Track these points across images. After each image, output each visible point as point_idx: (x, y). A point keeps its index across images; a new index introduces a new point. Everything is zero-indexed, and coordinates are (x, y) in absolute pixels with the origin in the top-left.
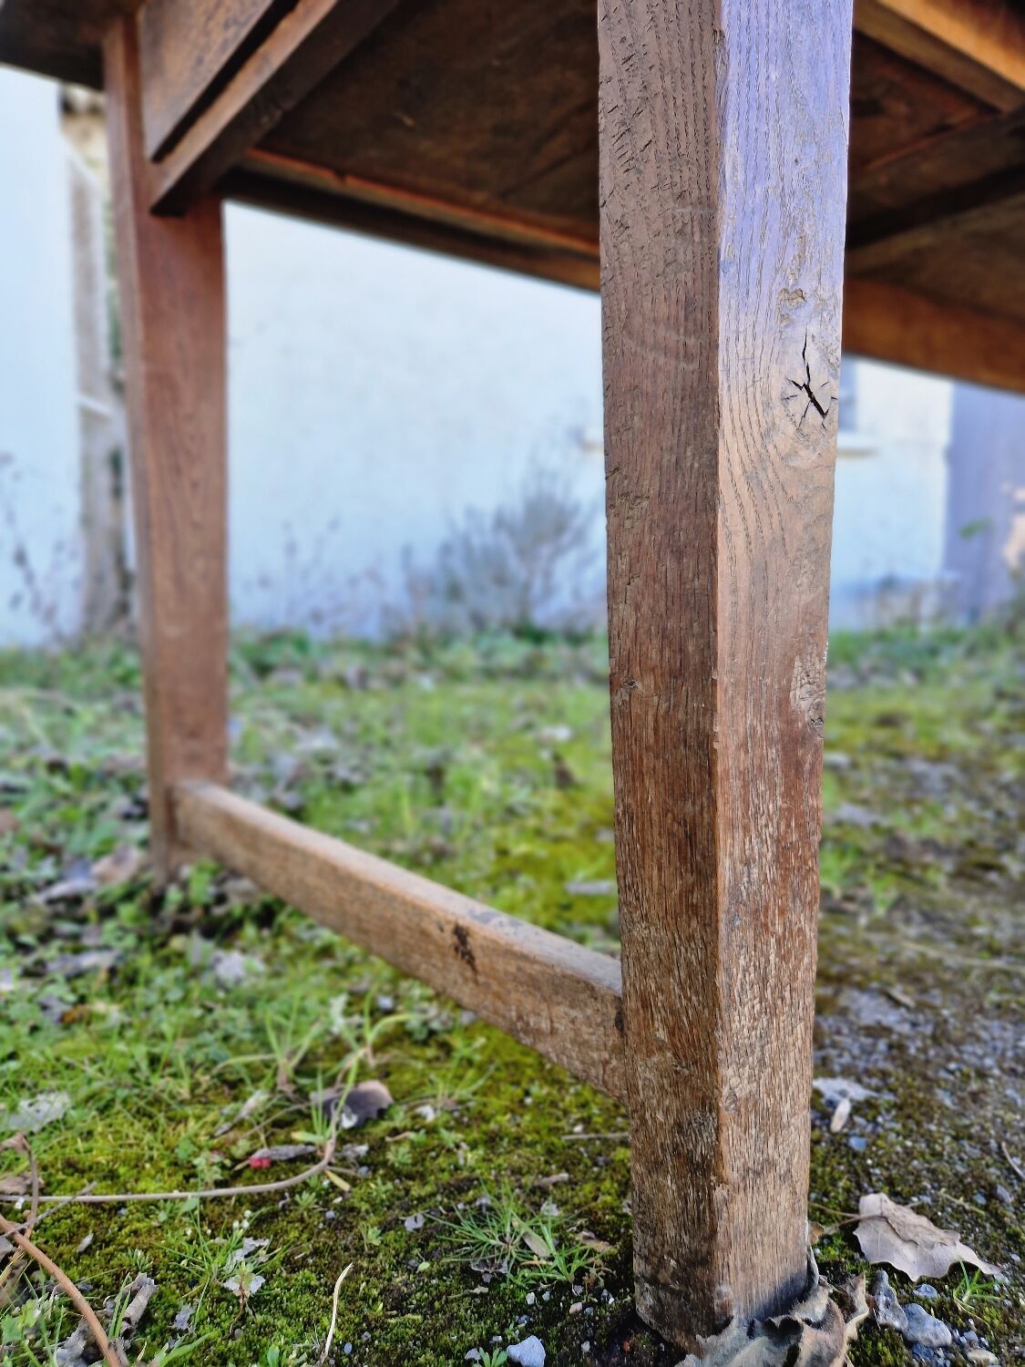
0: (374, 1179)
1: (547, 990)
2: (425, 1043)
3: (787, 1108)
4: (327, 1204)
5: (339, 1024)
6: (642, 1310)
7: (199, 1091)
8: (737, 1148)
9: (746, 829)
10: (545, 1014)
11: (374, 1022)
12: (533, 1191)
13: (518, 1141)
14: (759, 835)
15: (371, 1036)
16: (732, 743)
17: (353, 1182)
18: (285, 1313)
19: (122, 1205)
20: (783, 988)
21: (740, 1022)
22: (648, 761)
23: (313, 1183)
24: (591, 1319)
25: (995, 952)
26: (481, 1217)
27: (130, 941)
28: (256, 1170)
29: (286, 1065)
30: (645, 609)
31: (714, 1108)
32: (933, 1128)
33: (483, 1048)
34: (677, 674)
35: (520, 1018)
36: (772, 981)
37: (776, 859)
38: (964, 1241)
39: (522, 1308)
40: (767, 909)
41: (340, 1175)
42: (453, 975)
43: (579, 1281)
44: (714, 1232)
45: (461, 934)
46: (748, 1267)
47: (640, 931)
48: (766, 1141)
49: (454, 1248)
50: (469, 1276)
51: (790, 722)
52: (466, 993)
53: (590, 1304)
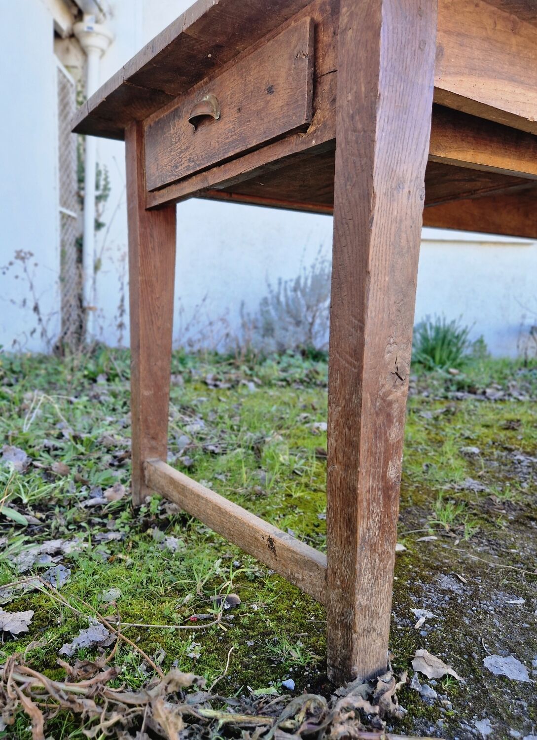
0: (236, 628)
1: (302, 565)
2: (253, 581)
3: (381, 611)
4: (219, 635)
5: (219, 571)
6: (329, 676)
7: (167, 592)
8: (361, 622)
9: (368, 518)
10: (301, 573)
11: (233, 571)
12: (294, 637)
13: (289, 620)
14: (373, 520)
15: (232, 576)
16: (364, 490)
17: (228, 628)
18: (208, 665)
19: (148, 628)
20: (381, 571)
21: (364, 580)
22: (338, 492)
23: (214, 627)
24: (311, 677)
25: (515, 561)
26: (274, 644)
27: (127, 528)
28: (192, 621)
29: (200, 585)
30: (339, 442)
31: (354, 608)
32: (457, 630)
33: (277, 585)
34: (348, 466)
35: (292, 574)
36: (376, 568)
37: (380, 528)
38: (453, 669)
39: (288, 672)
40: (375, 544)
41: (224, 625)
42: (267, 557)
43: (308, 666)
44: (352, 649)
45: (271, 541)
46: (364, 661)
47: (333, 548)
48: (372, 621)
49: (264, 653)
50: (270, 661)
51: (387, 483)
52: (272, 563)
53: (311, 673)
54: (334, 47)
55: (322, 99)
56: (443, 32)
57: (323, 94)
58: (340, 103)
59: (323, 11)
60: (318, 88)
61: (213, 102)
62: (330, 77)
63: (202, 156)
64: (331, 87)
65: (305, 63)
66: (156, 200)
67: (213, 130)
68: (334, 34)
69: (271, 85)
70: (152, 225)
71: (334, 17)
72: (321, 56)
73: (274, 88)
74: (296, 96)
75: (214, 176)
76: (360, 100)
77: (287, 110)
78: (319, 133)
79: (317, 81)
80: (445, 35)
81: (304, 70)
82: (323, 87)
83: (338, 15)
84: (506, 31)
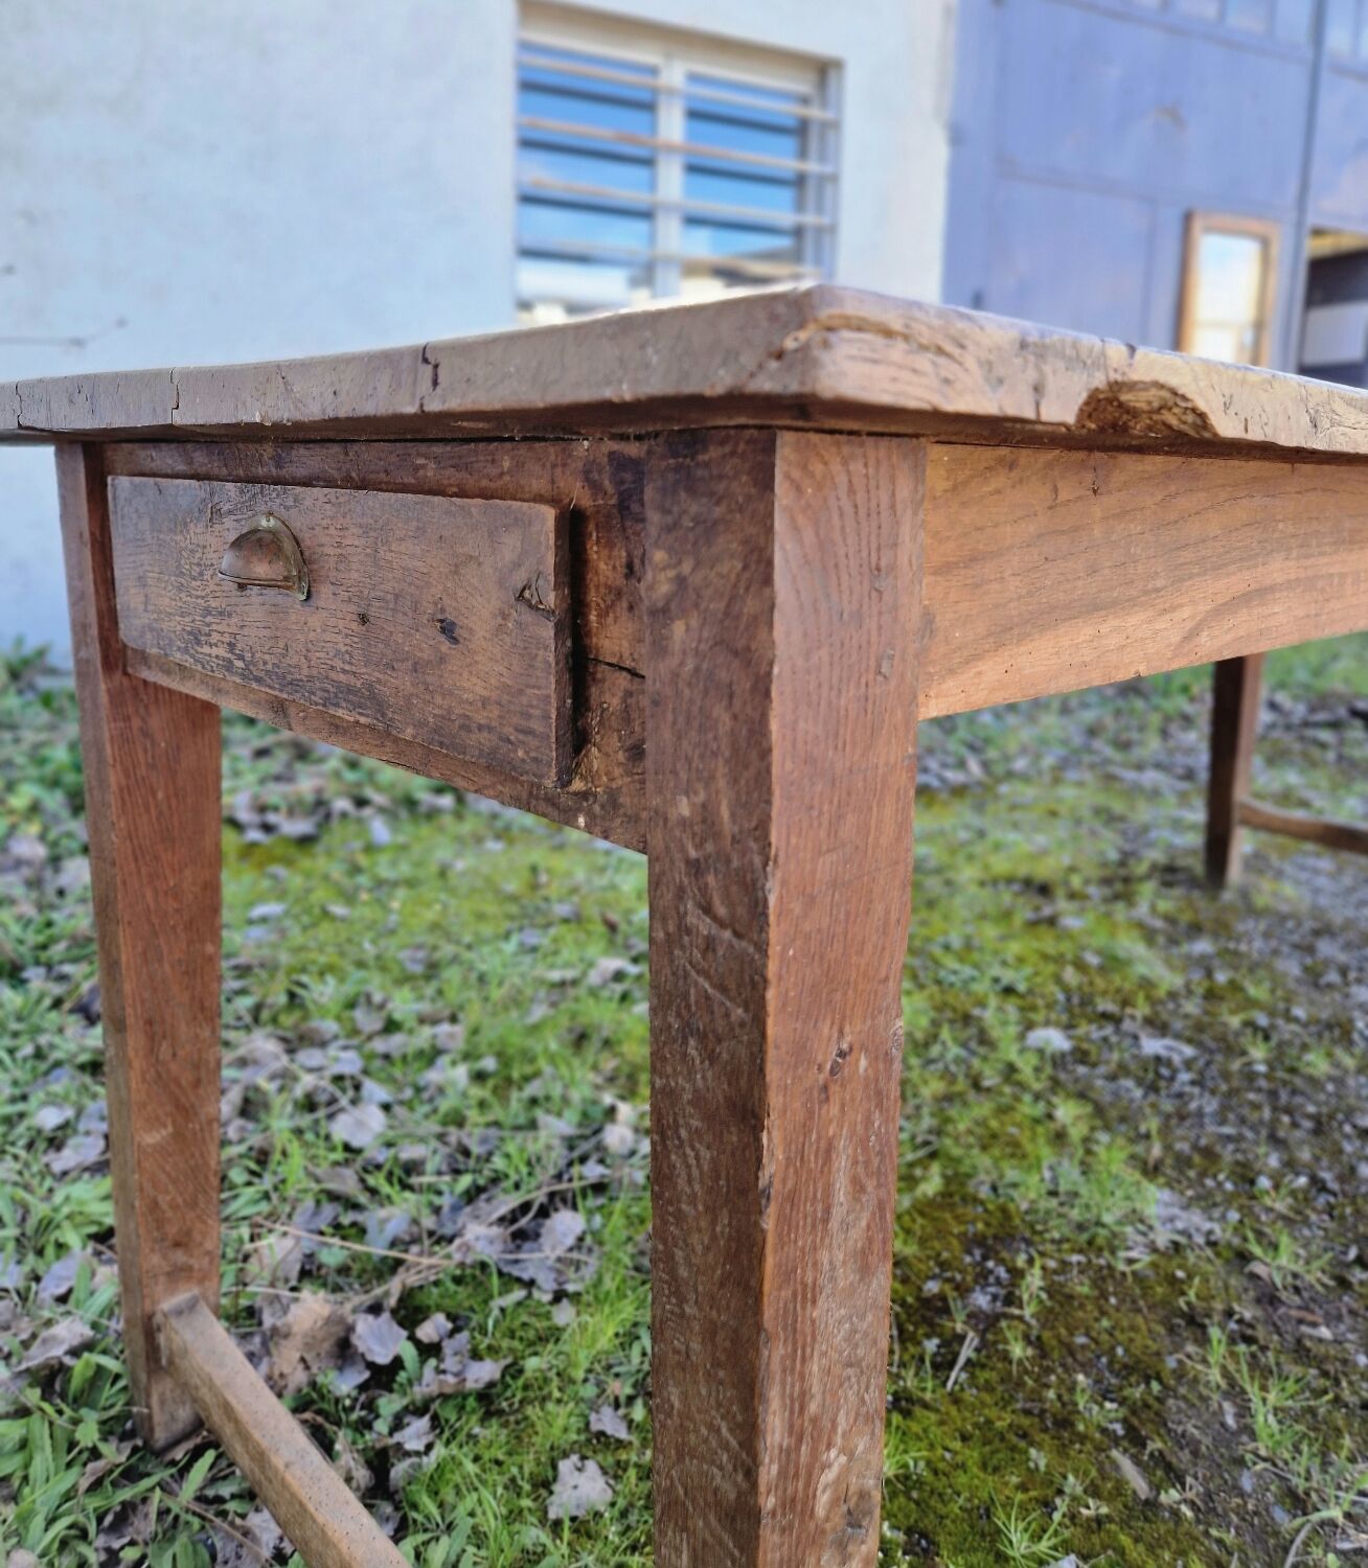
54: (631, 608)
55: (601, 723)
56: (934, 573)
57: (603, 710)
58: (656, 801)
59: (595, 487)
60: (589, 687)
61: (288, 546)
62: (622, 680)
63: (265, 663)
64: (627, 709)
65: (548, 631)
66: (150, 668)
67: (293, 618)
68: (630, 571)
69: (450, 617)
70: (146, 707)
71: (628, 523)
72: (593, 605)
73: (458, 632)
74: (524, 700)
75: (305, 718)
76: (717, 836)
77: (500, 717)
78: (597, 808)
79: (586, 668)
80: (939, 578)
81: (546, 648)
82: (602, 693)
83: (639, 526)
84: (1080, 498)
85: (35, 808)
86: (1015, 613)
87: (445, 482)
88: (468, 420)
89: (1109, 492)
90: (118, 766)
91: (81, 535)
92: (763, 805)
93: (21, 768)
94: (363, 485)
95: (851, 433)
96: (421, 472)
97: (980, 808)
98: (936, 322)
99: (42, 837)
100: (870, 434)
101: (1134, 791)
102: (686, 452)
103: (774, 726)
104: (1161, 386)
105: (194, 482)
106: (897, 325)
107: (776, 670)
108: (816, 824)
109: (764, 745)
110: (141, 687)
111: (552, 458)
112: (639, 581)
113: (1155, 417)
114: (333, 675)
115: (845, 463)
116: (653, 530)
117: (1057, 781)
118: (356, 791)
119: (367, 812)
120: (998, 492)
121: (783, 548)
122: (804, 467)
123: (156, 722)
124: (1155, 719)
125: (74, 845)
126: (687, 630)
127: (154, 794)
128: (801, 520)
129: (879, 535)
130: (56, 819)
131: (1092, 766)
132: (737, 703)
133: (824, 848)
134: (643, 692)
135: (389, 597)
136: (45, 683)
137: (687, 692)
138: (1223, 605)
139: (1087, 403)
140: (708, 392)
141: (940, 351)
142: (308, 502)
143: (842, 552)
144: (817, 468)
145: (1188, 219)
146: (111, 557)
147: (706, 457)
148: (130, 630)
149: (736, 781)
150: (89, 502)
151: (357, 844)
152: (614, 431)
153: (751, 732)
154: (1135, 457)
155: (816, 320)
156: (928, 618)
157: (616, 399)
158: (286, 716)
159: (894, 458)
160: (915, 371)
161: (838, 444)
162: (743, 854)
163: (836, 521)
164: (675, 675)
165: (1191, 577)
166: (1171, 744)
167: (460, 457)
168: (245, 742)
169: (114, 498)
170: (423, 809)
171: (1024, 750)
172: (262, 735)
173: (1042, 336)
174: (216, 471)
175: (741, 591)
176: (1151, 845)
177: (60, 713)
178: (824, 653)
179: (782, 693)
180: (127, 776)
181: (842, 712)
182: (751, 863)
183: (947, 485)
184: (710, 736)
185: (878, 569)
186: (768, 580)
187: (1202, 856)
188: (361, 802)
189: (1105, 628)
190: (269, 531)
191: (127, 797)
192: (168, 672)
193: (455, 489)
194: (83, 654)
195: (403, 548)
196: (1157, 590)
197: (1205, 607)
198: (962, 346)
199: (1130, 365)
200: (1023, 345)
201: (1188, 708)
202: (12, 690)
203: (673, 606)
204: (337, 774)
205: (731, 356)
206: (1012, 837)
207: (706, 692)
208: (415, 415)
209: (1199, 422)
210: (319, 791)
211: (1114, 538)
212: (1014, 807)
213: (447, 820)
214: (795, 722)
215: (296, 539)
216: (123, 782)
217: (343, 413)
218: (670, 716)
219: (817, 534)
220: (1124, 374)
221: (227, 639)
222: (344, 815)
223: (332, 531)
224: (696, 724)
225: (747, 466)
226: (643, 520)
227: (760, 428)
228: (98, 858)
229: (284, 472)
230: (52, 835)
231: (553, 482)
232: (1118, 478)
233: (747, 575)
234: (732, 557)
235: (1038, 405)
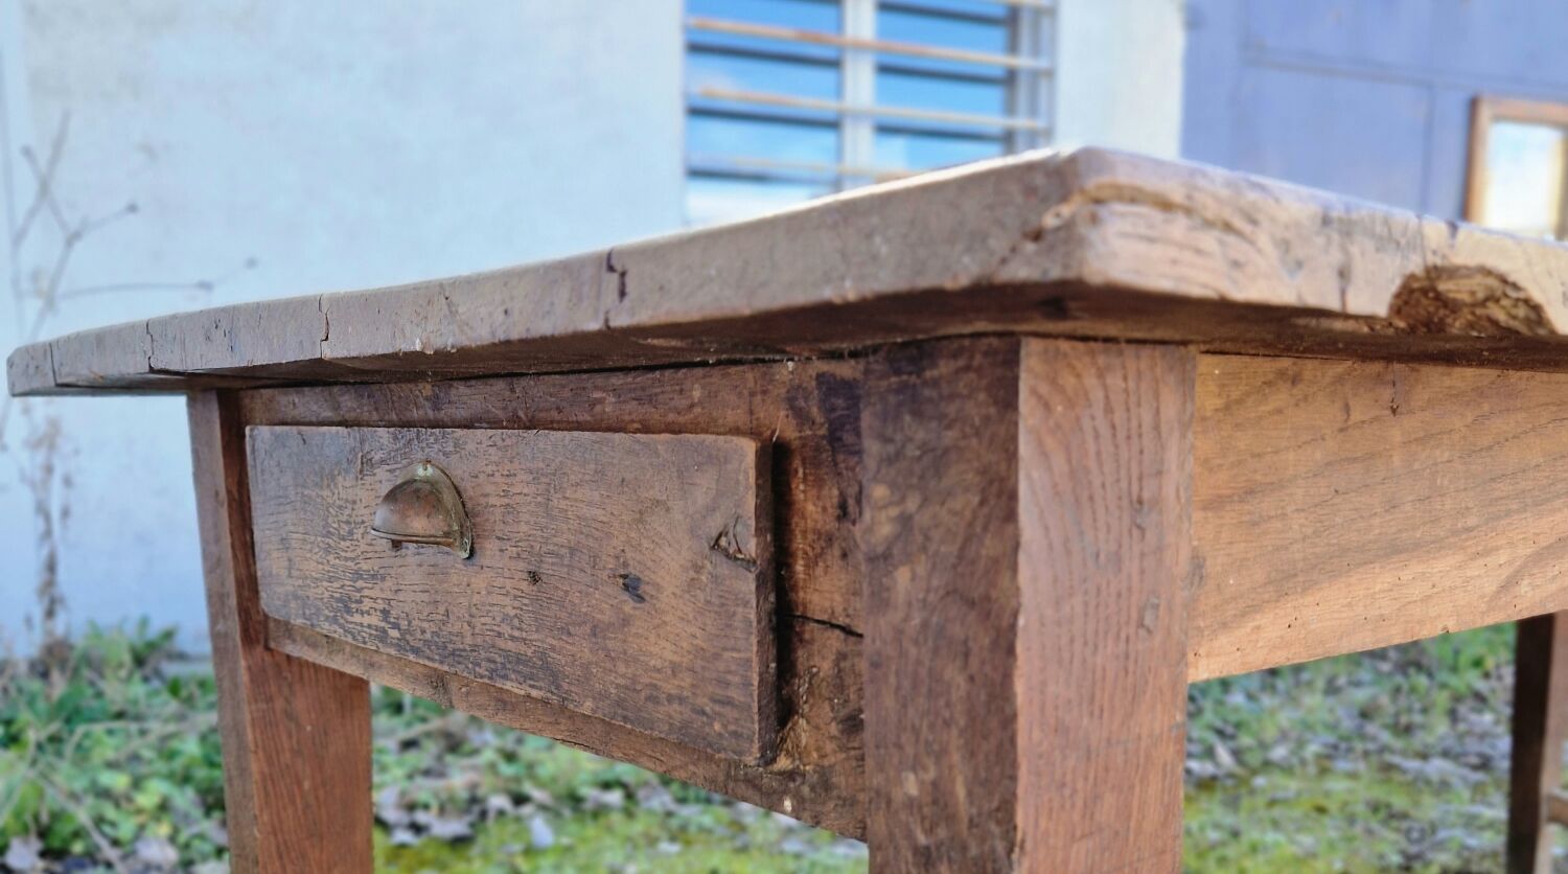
54: (844, 555)
55: (810, 691)
56: (1205, 509)
57: (813, 676)
58: (877, 780)
59: (801, 416)
60: (794, 650)
61: (448, 497)
62: (835, 639)
63: (423, 632)
64: (840, 673)
65: (747, 585)
66: (294, 641)
67: (454, 579)
68: (843, 512)
69: (633, 571)
70: (290, 686)
71: (841, 457)
72: (800, 554)
73: (644, 589)
74: (721, 666)
75: (468, 694)
76: (951, 819)
77: (693, 686)
78: (806, 790)
79: (792, 627)
80: (1210, 514)
81: (746, 604)
82: (810, 656)
83: (853, 460)
84: (1376, 419)
85: (164, 807)
86: (1298, 556)
87: (627, 418)
88: (658, 337)
89: (1411, 412)
90: (261, 754)
91: (217, 494)
92: (1006, 782)
93: (150, 762)
94: (532, 424)
95: (1107, 340)
96: (598, 408)
97: (1233, 804)
98: (1225, 193)
99: (172, 839)
100: (1129, 341)
101: (1418, 783)
102: (910, 368)
103: (1020, 687)
104: (1487, 272)
105: (340, 429)
106: (1177, 195)
107: (1021, 621)
108: (1068, 806)
109: (1008, 711)
110: (284, 664)
111: (751, 384)
112: (854, 523)
113: (1479, 311)
114: (500, 643)
115: (1101, 375)
116: (871, 463)
117: (1324, 772)
118: (513, 787)
119: (526, 810)
120: (1279, 411)
121: (1029, 477)
122: (1053, 382)
123: (300, 704)
124: (1442, 699)
125: (207, 848)
126: (913, 578)
127: (299, 784)
128: (1050, 442)
129: (1140, 462)
130: (186, 818)
131: (1366, 754)
132: (974, 662)
133: (1078, 833)
134: (860, 654)
135: (563, 551)
136: (172, 669)
137: (913, 651)
138: (1547, 548)
139: (1398, 296)
140: (949, 284)
141: (1228, 227)
142: (471, 447)
143: (1097, 482)
144: (1069, 381)
145: (1473, 105)
146: (250, 517)
147: (935, 373)
148: (272, 601)
149: (973, 754)
150: (225, 456)
151: (517, 847)
152: (826, 346)
153: (992, 697)
154: (1441, 369)
155: (1082, 191)
156: (1198, 563)
157: (837, 300)
158: (446, 691)
159: (1158, 371)
160: (1199, 252)
161: (1092, 353)
162: (982, 840)
163: (1091, 447)
164: (899, 632)
165: (1508, 513)
166: (1462, 727)
167: (643, 389)
168: (390, 732)
169: (253, 451)
170: (588, 806)
171: (1284, 736)
172: (409, 725)
173: (1348, 209)
174: (365, 416)
175: (978, 530)
176: (1440, 846)
177: (189, 701)
178: (1077, 601)
179: (1028, 649)
180: (270, 763)
181: (1099, 673)
182: (993, 850)
183: (1219, 402)
184: (942, 702)
185: (1140, 502)
186: (1011, 516)
187: (1502, 859)
188: (520, 800)
189: (1406, 575)
190: (427, 481)
191: (270, 788)
192: (314, 646)
193: (636, 426)
194: (220, 627)
195: (579, 495)
196: (1468, 530)
197: (1525, 550)
198: (1254, 222)
199: (1452, 246)
200: (1326, 221)
201: (1482, 686)
202: (137, 676)
203: (895, 551)
204: (492, 767)
205: (978, 239)
206: (1271, 837)
207: (936, 651)
208: (598, 333)
209: (1533, 316)
210: (473, 787)
211: (1417, 466)
212: (1272, 803)
213: (616, 818)
214: (1044, 683)
215: (456, 488)
216: (266, 770)
217: (515, 335)
218: (892, 680)
219: (1069, 461)
220: (1444, 257)
221: (381, 605)
222: (501, 813)
223: (498, 478)
224: (924, 690)
225: (984, 382)
226: (859, 453)
227: (999, 335)
228: (239, 856)
229: (442, 415)
230: (183, 837)
231: (751, 412)
232: (1421, 395)
233: (985, 510)
234: (967, 490)
235: (1343, 293)
